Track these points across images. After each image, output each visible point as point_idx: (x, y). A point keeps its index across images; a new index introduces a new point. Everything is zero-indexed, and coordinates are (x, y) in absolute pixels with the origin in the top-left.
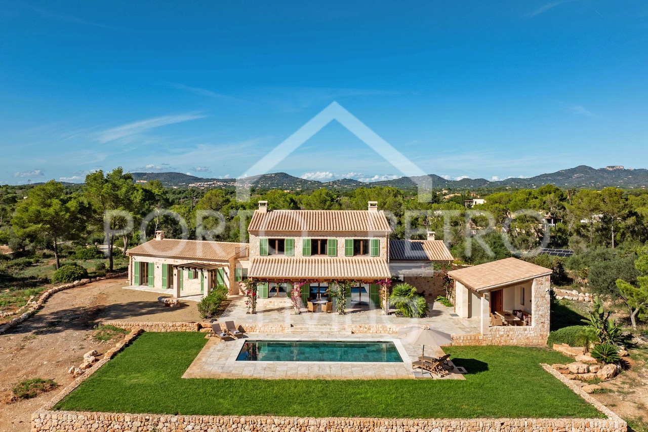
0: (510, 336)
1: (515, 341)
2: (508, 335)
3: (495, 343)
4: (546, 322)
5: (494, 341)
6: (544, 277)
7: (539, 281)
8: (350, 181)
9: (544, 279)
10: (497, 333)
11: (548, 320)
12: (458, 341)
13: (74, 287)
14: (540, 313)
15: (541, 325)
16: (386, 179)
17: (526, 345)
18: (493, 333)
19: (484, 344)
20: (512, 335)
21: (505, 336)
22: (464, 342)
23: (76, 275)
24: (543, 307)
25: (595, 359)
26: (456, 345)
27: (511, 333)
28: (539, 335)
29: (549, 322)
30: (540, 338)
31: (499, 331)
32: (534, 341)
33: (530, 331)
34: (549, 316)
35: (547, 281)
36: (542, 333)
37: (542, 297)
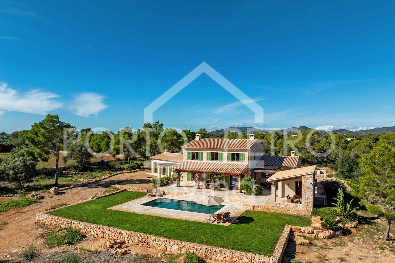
0: (288, 208)
1: (290, 211)
2: (286, 208)
3: (279, 211)
4: (310, 202)
5: (278, 210)
6: (309, 175)
7: (306, 178)
8: (344, 130)
9: (309, 177)
10: (280, 206)
11: (311, 201)
12: (257, 208)
13: (131, 172)
14: (306, 196)
15: (307, 204)
16: (366, 129)
17: (298, 215)
18: (277, 206)
19: (272, 211)
20: (289, 208)
21: (285, 208)
22: (261, 209)
23: (134, 168)
24: (308, 194)
25: (321, 226)
26: (257, 210)
27: (289, 207)
28: (306, 210)
29: (312, 203)
30: (306, 212)
31: (281, 205)
32: (303, 213)
33: (300, 207)
34: (312, 199)
35: (310, 178)
36: (308, 209)
37: (308, 187)
